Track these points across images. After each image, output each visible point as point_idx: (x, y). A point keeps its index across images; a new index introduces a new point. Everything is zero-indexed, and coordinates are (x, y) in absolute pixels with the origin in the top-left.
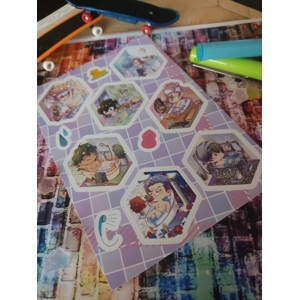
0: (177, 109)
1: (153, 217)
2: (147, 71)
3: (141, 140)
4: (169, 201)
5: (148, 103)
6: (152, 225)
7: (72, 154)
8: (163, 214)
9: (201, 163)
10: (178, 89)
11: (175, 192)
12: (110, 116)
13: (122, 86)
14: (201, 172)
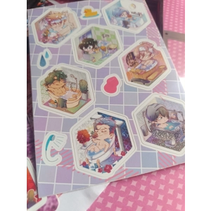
0: (144, 67)
1: (92, 151)
2: (131, 25)
3: (105, 83)
4: (109, 143)
5: (122, 53)
6: (89, 158)
8: (100, 151)
9: (147, 120)
10: (151, 50)
11: (116, 137)
12: (87, 53)
13: (106, 30)
14: (144, 128)
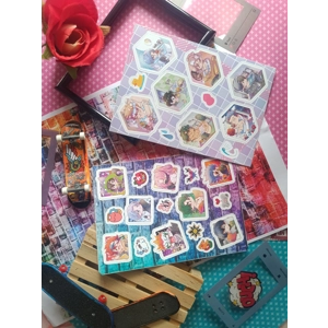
3: (205, 103)
4: (241, 120)
6: (244, 134)
7: (181, 138)
8: (243, 127)
10: (196, 57)
12: (176, 103)
13: (163, 79)
